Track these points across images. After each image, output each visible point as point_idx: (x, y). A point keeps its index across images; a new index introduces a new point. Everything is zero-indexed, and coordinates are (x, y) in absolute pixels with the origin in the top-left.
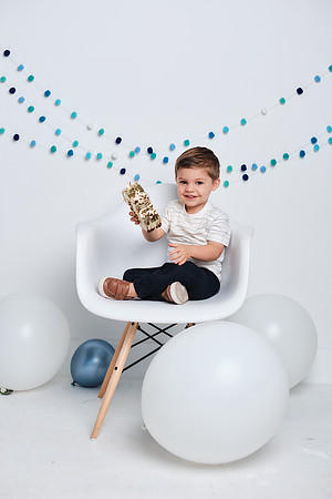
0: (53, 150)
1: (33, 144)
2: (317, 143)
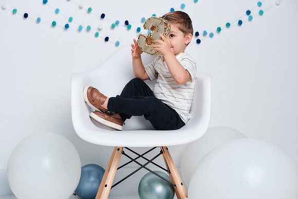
0: (54, 24)
1: (38, 20)
2: (251, 14)
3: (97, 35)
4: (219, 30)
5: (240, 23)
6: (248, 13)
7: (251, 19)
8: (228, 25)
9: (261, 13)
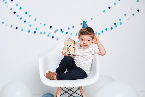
1: (22, 30)
2: (116, 24)
3: (48, 36)
4: (102, 32)
5: (112, 28)
6: (115, 24)
7: (116, 26)
8: (106, 29)
9: (121, 24)
